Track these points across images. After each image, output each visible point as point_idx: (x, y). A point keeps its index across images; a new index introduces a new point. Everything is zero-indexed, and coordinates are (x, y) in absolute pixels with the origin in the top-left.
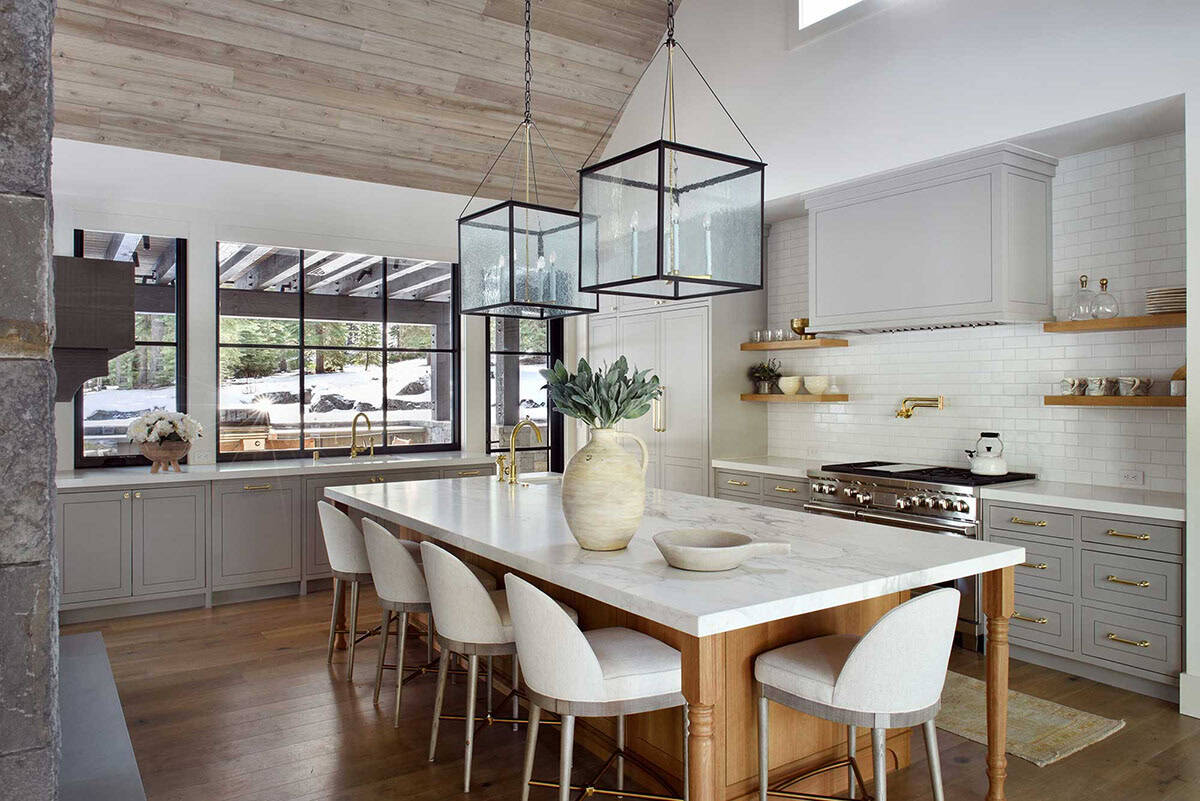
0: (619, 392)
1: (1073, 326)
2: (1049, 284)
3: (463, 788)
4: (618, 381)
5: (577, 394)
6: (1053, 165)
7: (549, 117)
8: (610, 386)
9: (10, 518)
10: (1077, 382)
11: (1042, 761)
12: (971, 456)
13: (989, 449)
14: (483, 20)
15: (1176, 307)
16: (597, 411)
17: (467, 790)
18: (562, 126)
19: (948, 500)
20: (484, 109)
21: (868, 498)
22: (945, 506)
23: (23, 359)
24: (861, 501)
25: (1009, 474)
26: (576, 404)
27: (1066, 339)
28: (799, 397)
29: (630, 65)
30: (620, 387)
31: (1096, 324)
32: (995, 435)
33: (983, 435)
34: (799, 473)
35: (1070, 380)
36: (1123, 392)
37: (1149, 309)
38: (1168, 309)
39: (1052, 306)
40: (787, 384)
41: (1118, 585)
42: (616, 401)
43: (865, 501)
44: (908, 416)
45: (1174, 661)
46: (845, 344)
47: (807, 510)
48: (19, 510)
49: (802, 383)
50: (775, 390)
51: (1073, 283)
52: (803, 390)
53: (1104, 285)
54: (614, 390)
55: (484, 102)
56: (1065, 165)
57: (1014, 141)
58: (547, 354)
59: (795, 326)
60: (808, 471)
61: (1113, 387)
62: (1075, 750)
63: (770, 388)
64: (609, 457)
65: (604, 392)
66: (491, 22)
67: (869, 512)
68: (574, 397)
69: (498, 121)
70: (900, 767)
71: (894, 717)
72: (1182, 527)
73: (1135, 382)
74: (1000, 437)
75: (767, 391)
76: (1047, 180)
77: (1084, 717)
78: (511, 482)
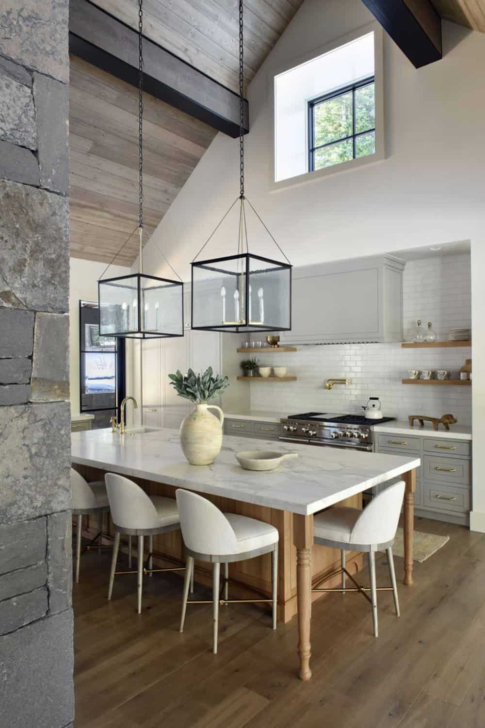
0: (209, 386)
1: (416, 345)
2: (402, 324)
3: (137, 611)
4: (209, 380)
5: (189, 387)
6: (403, 264)
7: (122, 214)
8: (205, 383)
9: (56, 487)
10: (417, 373)
11: (421, 560)
12: (365, 409)
13: (374, 406)
14: (89, 156)
15: (466, 338)
16: (198, 394)
17: (140, 612)
18: (128, 219)
19: (350, 432)
20: (85, 207)
21: (315, 433)
22: (356, 436)
23: (60, 402)
24: (312, 434)
25: (384, 418)
26: (187, 392)
27: (410, 350)
28: (271, 378)
29: (171, 188)
30: (210, 383)
31: (426, 344)
32: (377, 399)
33: (371, 399)
34: (275, 420)
35: (414, 372)
36: (439, 378)
37: (451, 338)
38: (459, 338)
39: (403, 334)
40: (265, 371)
41: (442, 472)
42: (208, 390)
43: (314, 435)
44: (330, 389)
45: (466, 507)
46: (295, 350)
47: (281, 440)
48: (60, 483)
49: (272, 371)
50: (257, 375)
51: (413, 323)
52: (272, 375)
53: (430, 325)
54: (207, 385)
55: (83, 203)
56: (409, 265)
57: (392, 254)
58: (115, 352)
59: (269, 340)
60: (281, 419)
61: (434, 375)
62: (433, 553)
63: (254, 373)
64: (205, 418)
65: (202, 386)
66: (93, 158)
67: (315, 440)
68: (188, 389)
69: (93, 215)
70: (359, 571)
71: (380, 545)
72: (470, 443)
73: (444, 373)
74: (380, 399)
75: (251, 375)
76: (400, 271)
77: (431, 537)
78: (122, 433)
